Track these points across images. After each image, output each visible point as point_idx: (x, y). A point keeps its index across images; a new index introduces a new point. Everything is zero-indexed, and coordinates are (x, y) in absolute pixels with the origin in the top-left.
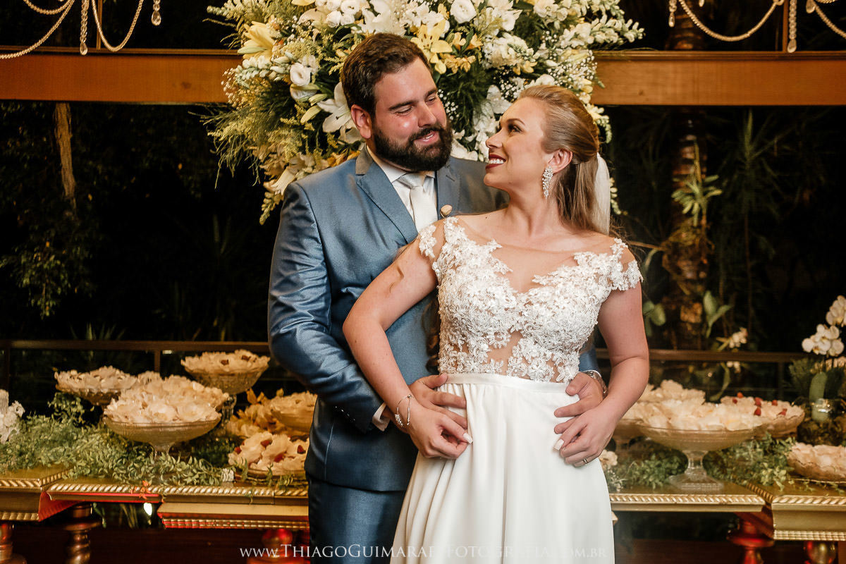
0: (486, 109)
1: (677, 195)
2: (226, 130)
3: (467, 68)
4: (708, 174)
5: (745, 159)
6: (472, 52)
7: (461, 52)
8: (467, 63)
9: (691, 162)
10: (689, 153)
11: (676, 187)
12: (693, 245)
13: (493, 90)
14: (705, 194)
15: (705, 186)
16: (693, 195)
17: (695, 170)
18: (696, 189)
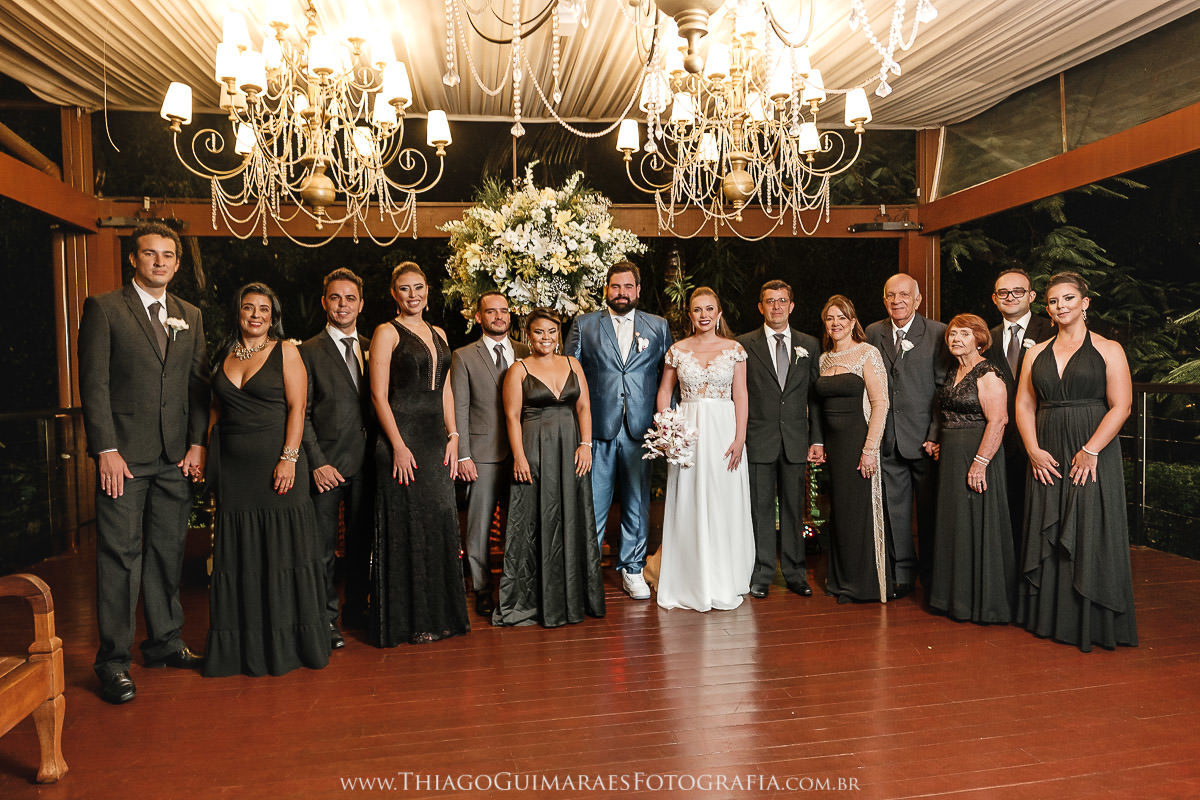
0: (582, 286)
1: (667, 290)
2: (451, 290)
3: (575, 271)
4: (686, 275)
5: (715, 249)
6: (576, 263)
7: (572, 264)
8: (575, 268)
9: (676, 267)
10: (675, 262)
11: (667, 285)
12: (678, 321)
13: (585, 277)
14: (685, 288)
15: (684, 283)
16: (676, 289)
17: (679, 273)
18: (679, 286)
